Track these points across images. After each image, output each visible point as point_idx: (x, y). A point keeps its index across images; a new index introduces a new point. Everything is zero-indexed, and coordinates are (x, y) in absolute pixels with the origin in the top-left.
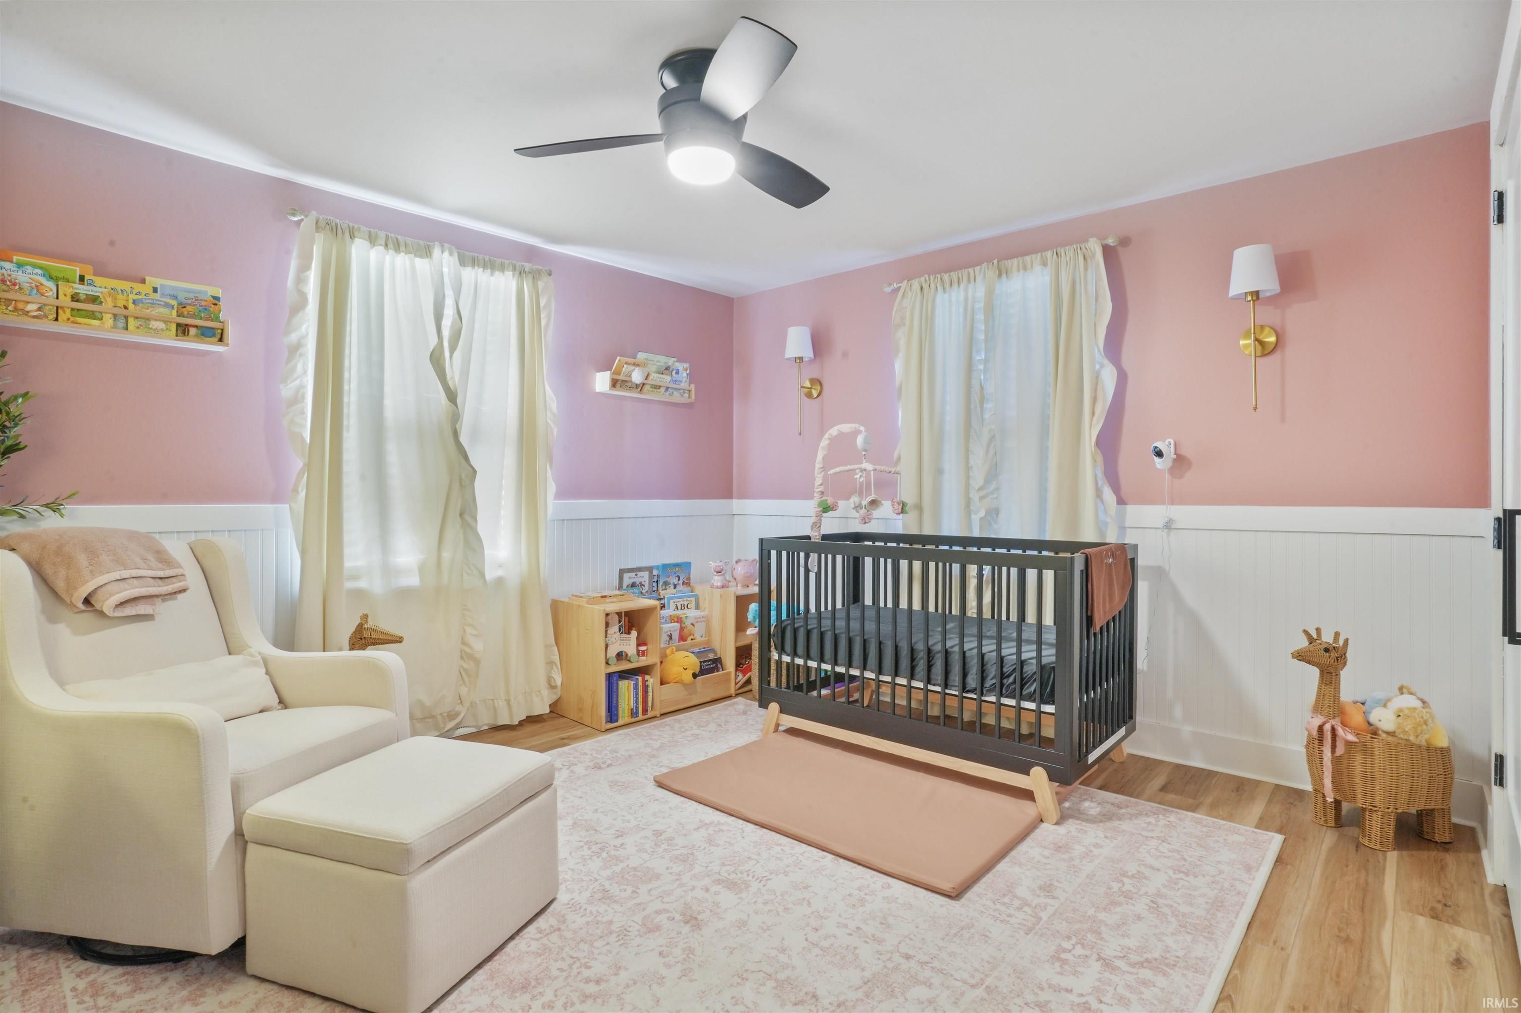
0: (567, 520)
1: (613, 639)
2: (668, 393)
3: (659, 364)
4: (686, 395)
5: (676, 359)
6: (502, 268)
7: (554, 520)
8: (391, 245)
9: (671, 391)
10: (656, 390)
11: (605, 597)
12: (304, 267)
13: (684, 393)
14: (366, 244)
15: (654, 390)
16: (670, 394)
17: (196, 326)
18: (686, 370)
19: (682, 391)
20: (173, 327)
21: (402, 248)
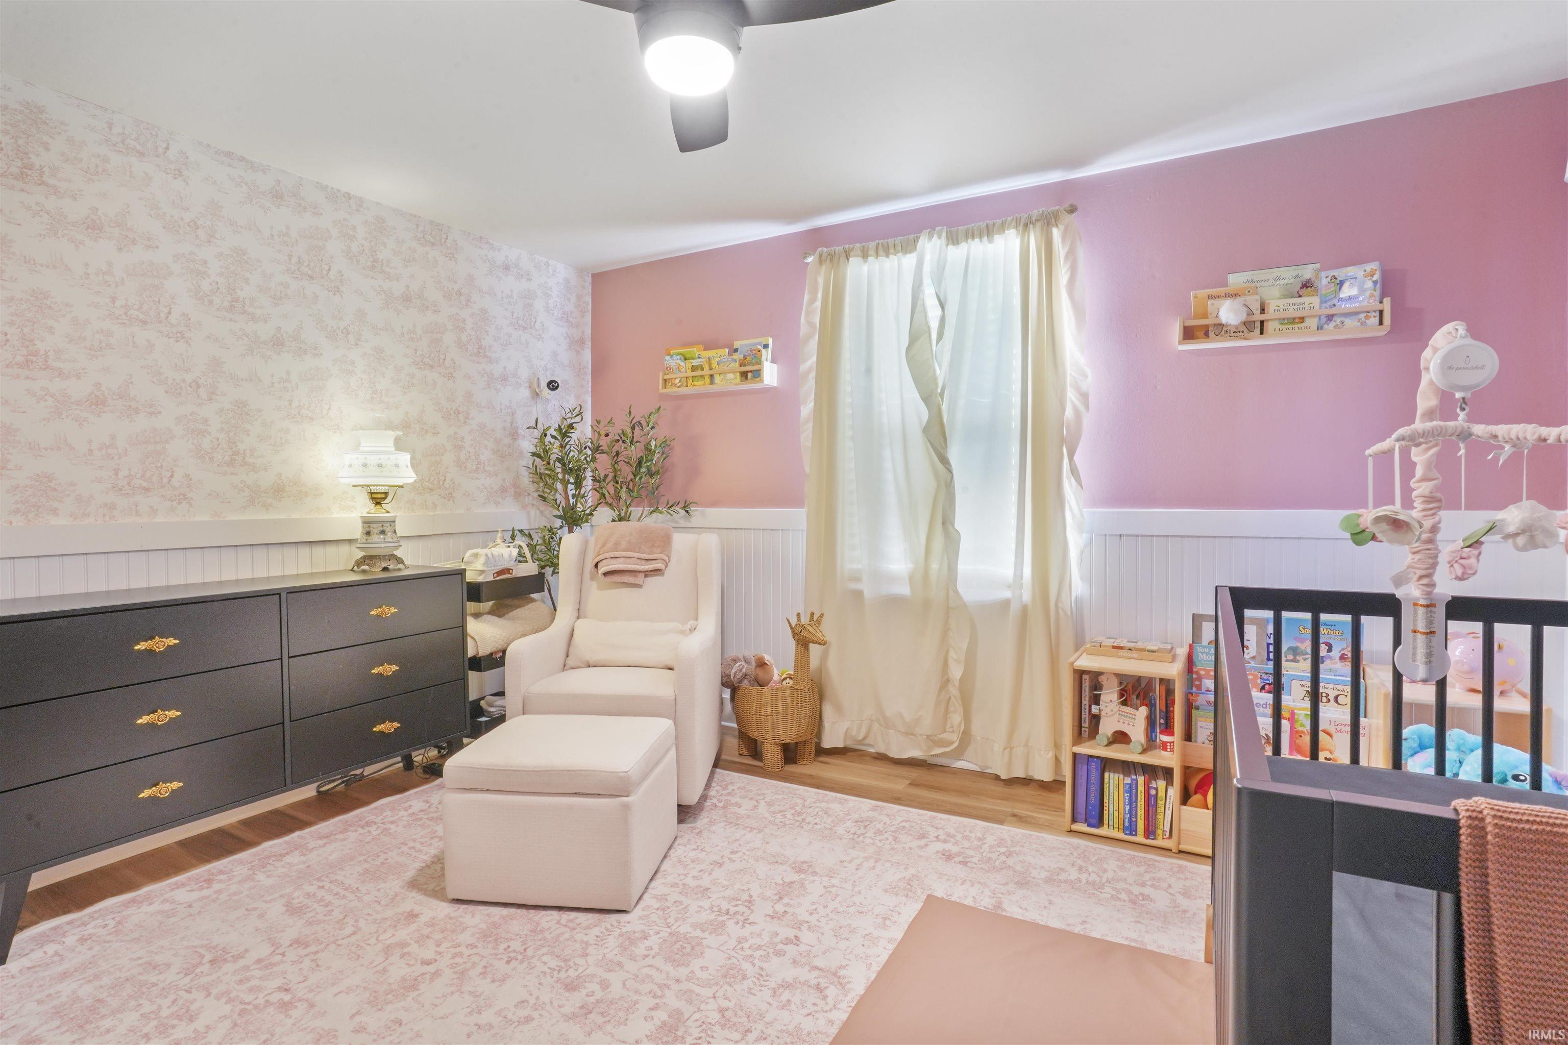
0: (1127, 536)
1: (1108, 710)
2: (1332, 324)
3: (1282, 282)
4: (1375, 320)
5: (1318, 265)
6: (1002, 228)
7: (1106, 535)
8: (881, 252)
9: (1338, 320)
10: (1296, 326)
11: (1121, 648)
12: (813, 300)
13: (1367, 317)
14: (860, 259)
15: (1290, 326)
16: (1336, 327)
17: (751, 371)
18: (1372, 276)
19: (1362, 316)
20: (738, 375)
21: (892, 250)
